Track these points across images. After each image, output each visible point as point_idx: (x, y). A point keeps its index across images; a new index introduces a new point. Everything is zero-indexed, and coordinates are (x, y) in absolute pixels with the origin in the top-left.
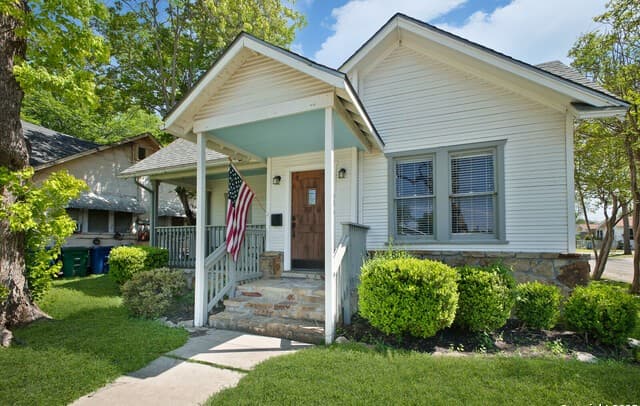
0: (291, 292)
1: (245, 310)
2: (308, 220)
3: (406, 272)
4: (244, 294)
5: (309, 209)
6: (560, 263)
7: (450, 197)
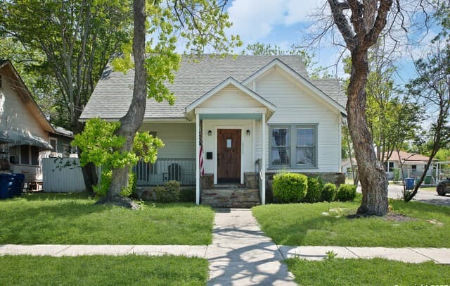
0: (233, 191)
2: (227, 156)
4: (206, 194)
5: (227, 150)
6: (337, 176)
7: (297, 147)
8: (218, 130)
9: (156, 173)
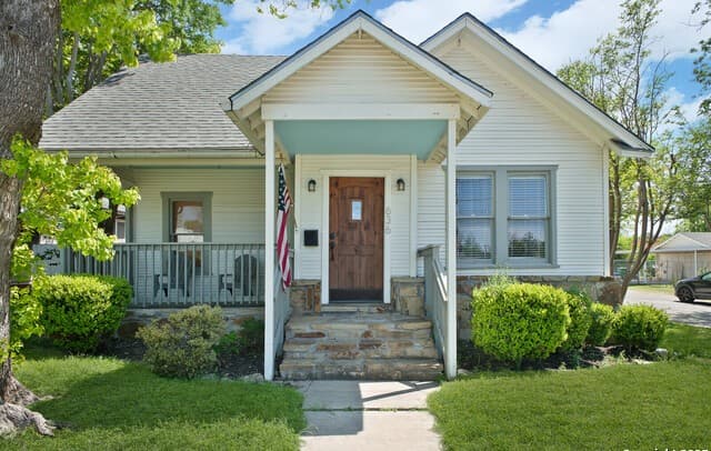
0: (366, 328)
1: (316, 355)
2: (352, 239)
3: (533, 296)
4: (299, 335)
5: (353, 225)
6: (600, 285)
7: (509, 219)
8: (331, 178)
9: (206, 273)
